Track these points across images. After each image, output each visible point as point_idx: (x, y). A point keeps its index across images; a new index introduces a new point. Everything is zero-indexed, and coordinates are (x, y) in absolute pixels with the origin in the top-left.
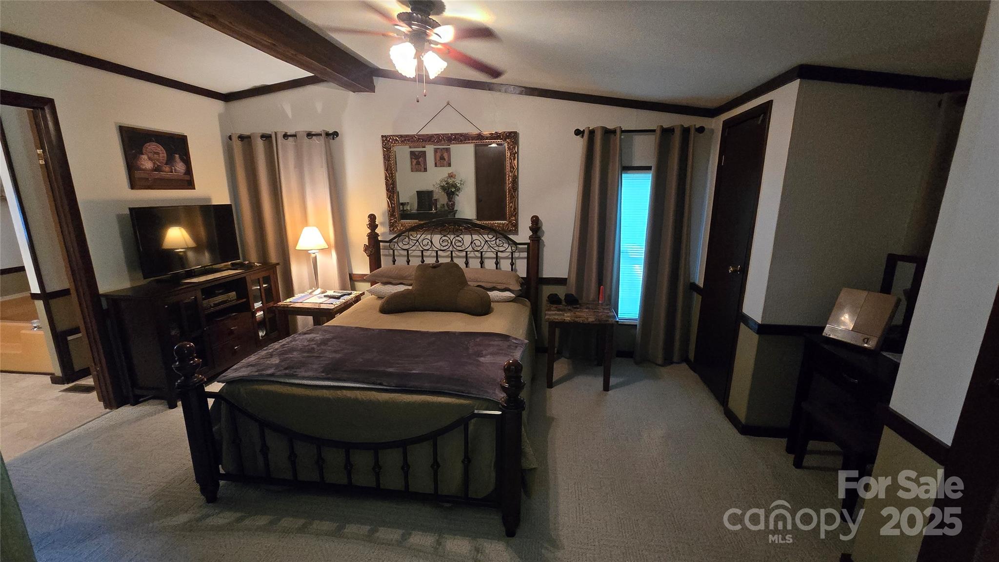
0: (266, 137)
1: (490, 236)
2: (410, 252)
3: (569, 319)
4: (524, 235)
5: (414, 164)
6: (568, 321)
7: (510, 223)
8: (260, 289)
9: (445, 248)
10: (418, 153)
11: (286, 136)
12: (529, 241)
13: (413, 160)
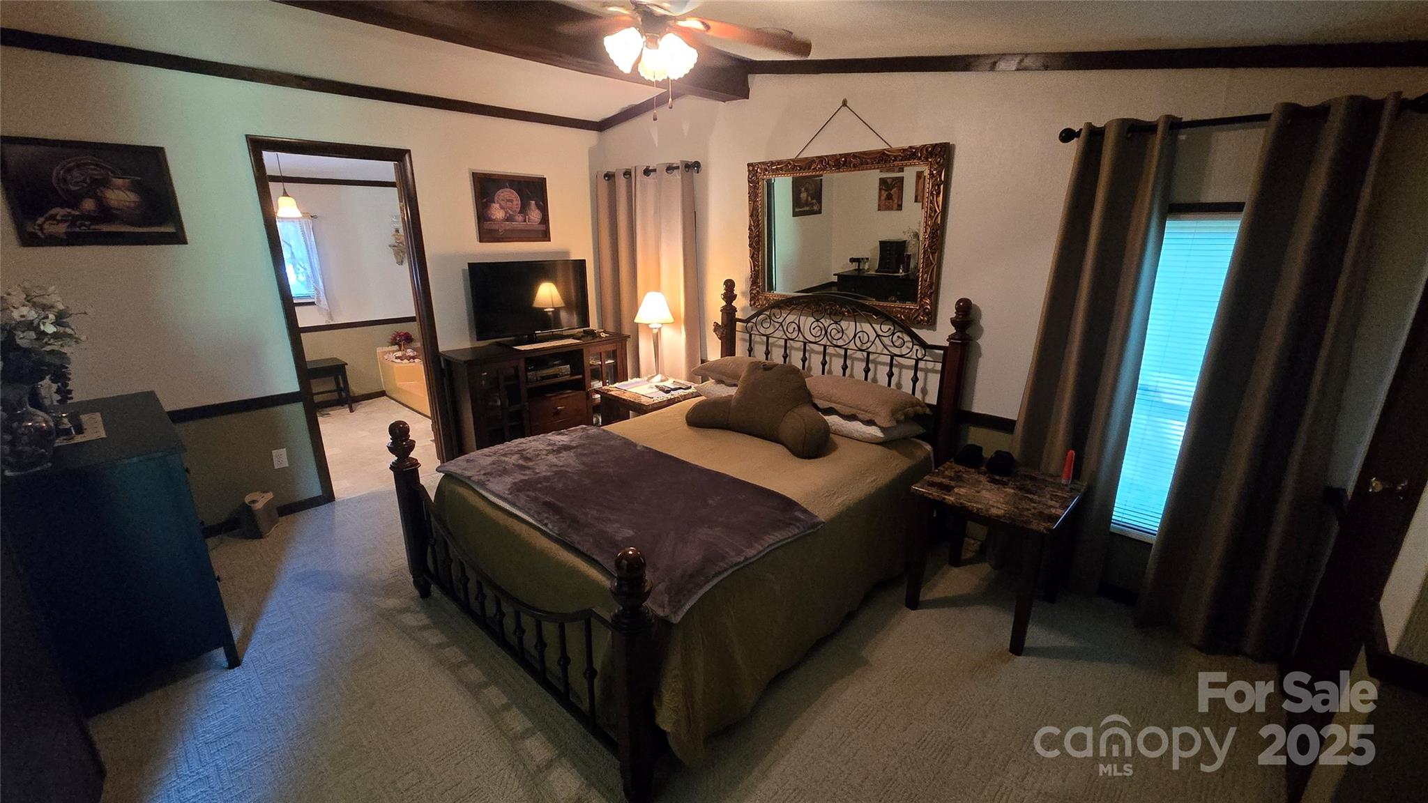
0: (627, 173)
1: (885, 328)
2: (771, 340)
3: (953, 499)
4: (941, 334)
5: (883, 198)
6: (950, 503)
7: (922, 309)
8: (601, 365)
9: (817, 339)
10: (891, 180)
11: (647, 172)
12: (947, 344)
13: (883, 192)
